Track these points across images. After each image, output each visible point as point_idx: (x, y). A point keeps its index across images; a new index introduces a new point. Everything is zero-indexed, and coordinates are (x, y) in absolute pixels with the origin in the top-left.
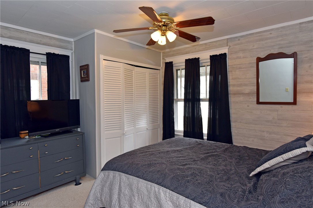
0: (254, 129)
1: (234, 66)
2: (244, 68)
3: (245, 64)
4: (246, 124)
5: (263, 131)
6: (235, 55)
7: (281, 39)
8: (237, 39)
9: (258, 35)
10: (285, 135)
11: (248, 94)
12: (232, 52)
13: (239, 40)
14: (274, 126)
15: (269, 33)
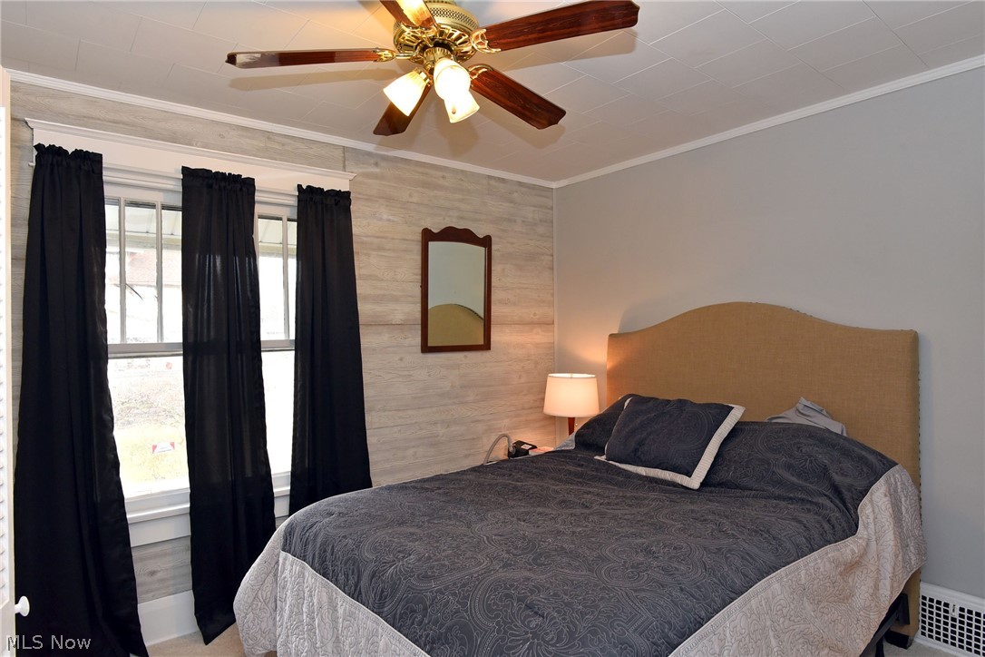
0: (416, 423)
1: (365, 239)
2: (389, 250)
3: (393, 239)
4: (399, 410)
5: (435, 423)
6: (369, 207)
7: (460, 197)
8: (372, 161)
9: (420, 170)
10: (473, 422)
11: (401, 326)
12: (360, 194)
13: (376, 164)
14: (454, 403)
15: (441, 174)
